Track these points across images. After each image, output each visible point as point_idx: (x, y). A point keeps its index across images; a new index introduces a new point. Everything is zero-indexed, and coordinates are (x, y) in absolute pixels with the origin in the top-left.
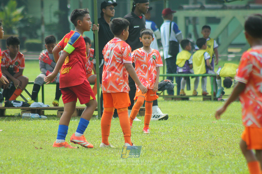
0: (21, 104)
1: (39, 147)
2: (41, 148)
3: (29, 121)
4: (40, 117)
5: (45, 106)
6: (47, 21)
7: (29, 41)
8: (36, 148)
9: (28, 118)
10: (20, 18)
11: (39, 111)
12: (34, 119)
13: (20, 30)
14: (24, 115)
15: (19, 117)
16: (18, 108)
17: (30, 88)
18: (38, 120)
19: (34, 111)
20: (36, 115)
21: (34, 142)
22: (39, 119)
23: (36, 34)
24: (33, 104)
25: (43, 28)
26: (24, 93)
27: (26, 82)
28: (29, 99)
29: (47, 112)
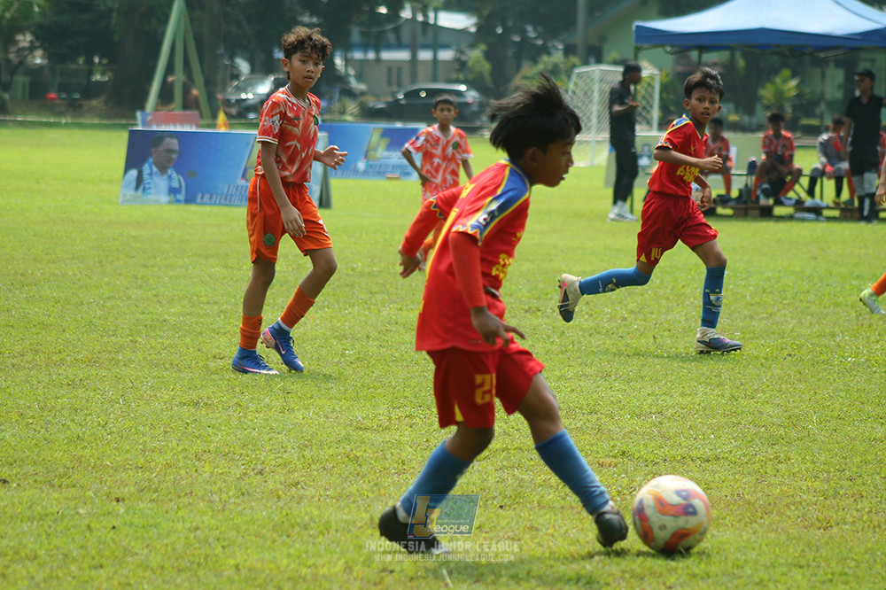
0: (793, 202)
3: (804, 223)
5: (824, 204)
6: (828, 96)
7: (805, 122)
9: (803, 220)
10: (793, 93)
11: (817, 211)
12: (809, 220)
13: (795, 108)
14: (798, 215)
15: (790, 218)
16: (789, 206)
17: (805, 181)
19: (809, 210)
20: (812, 216)
23: (814, 112)
24: (809, 202)
25: (823, 106)
26: (797, 187)
27: (799, 173)
28: (804, 195)
29: (826, 213)
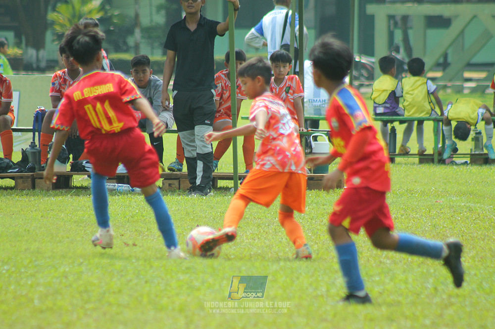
1: (131, 243)
2: (134, 245)
3: (114, 197)
4: (133, 191)
6: (145, 20)
8: (126, 244)
9: (112, 192)
12: (121, 193)
18: (129, 195)
19: (121, 179)
21: (123, 233)
22: (130, 193)
23: (125, 43)
24: (120, 168)
25: (138, 33)
